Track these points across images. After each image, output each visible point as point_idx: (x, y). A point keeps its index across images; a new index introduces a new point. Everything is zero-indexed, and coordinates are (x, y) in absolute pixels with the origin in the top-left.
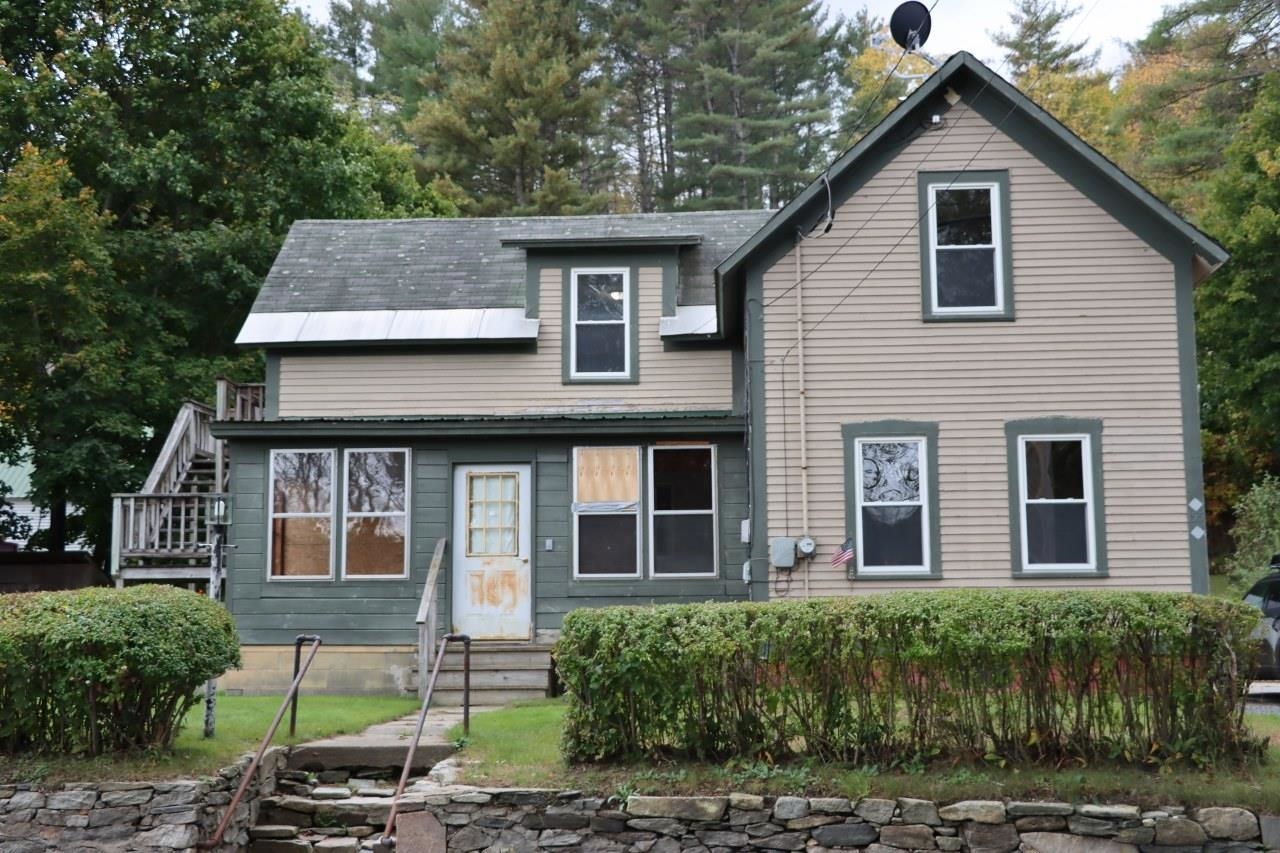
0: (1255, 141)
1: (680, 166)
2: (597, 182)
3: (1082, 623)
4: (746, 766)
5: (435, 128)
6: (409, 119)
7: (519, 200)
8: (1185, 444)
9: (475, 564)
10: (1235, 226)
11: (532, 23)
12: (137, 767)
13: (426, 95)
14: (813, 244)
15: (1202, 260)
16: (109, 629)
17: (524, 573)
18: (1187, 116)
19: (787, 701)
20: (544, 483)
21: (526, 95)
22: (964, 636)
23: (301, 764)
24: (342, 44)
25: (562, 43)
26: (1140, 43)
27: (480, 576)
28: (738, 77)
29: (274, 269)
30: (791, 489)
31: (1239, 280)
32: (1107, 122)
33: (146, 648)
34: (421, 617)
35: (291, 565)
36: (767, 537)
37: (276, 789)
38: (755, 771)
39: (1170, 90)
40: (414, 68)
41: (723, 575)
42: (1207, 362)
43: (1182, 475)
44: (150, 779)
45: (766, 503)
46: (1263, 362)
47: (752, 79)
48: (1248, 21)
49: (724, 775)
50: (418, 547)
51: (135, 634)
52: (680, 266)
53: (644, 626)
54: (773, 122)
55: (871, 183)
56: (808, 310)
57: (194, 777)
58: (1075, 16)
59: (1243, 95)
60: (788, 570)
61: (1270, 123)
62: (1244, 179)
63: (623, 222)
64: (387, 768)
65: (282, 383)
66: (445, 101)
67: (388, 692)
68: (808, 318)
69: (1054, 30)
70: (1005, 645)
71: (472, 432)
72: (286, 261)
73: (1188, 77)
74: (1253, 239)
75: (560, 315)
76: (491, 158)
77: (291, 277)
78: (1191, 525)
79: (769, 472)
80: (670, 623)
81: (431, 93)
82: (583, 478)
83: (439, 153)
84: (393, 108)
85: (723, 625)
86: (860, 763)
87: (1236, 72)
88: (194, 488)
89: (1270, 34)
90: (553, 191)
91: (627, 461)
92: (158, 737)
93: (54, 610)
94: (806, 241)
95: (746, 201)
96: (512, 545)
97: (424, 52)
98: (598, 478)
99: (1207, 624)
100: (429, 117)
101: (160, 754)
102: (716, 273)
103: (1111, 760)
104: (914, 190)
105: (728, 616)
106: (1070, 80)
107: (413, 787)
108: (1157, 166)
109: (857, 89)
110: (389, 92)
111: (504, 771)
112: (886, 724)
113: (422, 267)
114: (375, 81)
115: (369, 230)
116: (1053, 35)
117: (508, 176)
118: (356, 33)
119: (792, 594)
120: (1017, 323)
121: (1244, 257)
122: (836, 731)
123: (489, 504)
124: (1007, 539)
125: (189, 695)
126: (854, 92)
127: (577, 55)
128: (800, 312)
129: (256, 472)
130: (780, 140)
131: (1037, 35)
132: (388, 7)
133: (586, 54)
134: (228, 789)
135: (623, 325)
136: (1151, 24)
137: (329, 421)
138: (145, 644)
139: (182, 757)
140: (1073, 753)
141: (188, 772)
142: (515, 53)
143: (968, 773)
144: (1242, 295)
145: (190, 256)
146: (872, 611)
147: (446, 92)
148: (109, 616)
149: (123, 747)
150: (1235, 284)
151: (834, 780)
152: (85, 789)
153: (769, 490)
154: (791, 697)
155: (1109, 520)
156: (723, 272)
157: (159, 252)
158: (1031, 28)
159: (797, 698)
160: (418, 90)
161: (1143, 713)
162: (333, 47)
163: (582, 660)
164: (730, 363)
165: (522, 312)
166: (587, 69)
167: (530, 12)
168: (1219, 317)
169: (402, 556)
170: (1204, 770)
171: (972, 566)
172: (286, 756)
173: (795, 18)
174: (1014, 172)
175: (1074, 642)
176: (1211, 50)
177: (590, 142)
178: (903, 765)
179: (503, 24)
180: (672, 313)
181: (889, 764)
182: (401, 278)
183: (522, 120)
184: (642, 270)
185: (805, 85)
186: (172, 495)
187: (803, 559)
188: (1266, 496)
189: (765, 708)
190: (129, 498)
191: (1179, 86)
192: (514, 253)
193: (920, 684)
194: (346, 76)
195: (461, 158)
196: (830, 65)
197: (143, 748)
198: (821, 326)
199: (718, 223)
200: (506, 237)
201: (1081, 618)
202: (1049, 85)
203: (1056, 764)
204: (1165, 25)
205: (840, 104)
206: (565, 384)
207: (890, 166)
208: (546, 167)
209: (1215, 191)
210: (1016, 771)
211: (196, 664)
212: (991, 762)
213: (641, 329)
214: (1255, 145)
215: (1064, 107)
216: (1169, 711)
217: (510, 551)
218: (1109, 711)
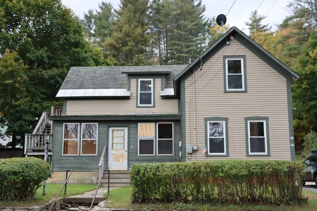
0: (309, 49)
1: (169, 54)
2: (149, 58)
3: (261, 168)
4: (177, 204)
5: (109, 45)
6: (103, 42)
7: (129, 62)
8: (289, 123)
9: (114, 152)
10: (304, 69)
11: (133, 19)
12: (24, 203)
13: (107, 36)
14: (197, 73)
15: (293, 78)
16: (18, 168)
17: (126, 154)
18: (292, 42)
19: (187, 187)
20: (131, 132)
21: (131, 37)
22: (231, 171)
23: (67, 202)
24: (87, 24)
25: (140, 24)
26: (281, 25)
27: (115, 155)
28: (183, 33)
29: (66, 79)
30: (192, 134)
31: (305, 83)
32: (273, 44)
33: (27, 173)
34: (100, 165)
35: (69, 152)
36: (186, 146)
37: (60, 209)
38: (179, 205)
39: (288, 36)
40: (104, 30)
41: (175, 155)
42: (297, 102)
43: (288, 131)
44: (27, 206)
45: (185, 137)
46: (311, 102)
47: (187, 33)
48: (306, 20)
49: (171, 206)
50: (100, 147)
51: (24, 170)
52: (166, 78)
53: (151, 168)
54: (191, 43)
55: (212, 58)
56: (196, 89)
57: (38, 206)
58: (265, 19)
59: (305, 38)
60: (191, 154)
61: (312, 44)
62: (306, 58)
63: (152, 68)
64: (88, 203)
65: (67, 107)
66: (111, 38)
67: (92, 184)
68: (196, 92)
69: (260, 21)
70: (241, 173)
71: (113, 119)
72: (69, 77)
73: (292, 33)
74: (308, 73)
75: (136, 90)
76: (122, 52)
77: (70, 81)
78: (291, 143)
79: (186, 129)
80: (158, 167)
81: (108, 36)
82: (140, 131)
83: (110, 51)
84: (99, 40)
85: (171, 168)
86: (205, 203)
87: (304, 32)
88: (46, 132)
89: (312, 23)
90: (138, 60)
91: (151, 126)
92: (30, 196)
93: (4, 163)
94: (195, 73)
95: (185, 62)
96: (123, 147)
97: (106, 26)
98: (144, 131)
99: (292, 169)
100: (108, 42)
101: (30, 200)
102: (173, 80)
103: (268, 203)
104: (222, 60)
105: (172, 166)
106: (264, 34)
107: (94, 208)
108: (285, 55)
109: (212, 35)
110: (98, 36)
111: (117, 204)
112: (212, 193)
113: (102, 78)
114: (95, 33)
115: (90, 69)
116: (260, 23)
117: (127, 56)
118: (90, 22)
119: (192, 160)
120: (248, 93)
121: (306, 77)
122: (200, 195)
123: (117, 137)
124: (245, 146)
125: (38, 185)
126: (212, 36)
127: (144, 27)
128: (194, 90)
129: (60, 129)
130: (193, 48)
131: (256, 23)
132: (98, 16)
133: (146, 27)
134: (47, 209)
135: (151, 93)
136: (283, 20)
137: (78, 116)
138: (27, 172)
139: (36, 201)
140: (259, 201)
141: (37, 204)
142: (128, 27)
143: (232, 206)
144: (306, 86)
145: (47, 76)
146: (208, 165)
147: (112, 35)
148: (18, 165)
149: (21, 198)
150: (304, 84)
151: (199, 207)
152: (10, 209)
153: (186, 134)
154: (188, 186)
155: (270, 142)
156: (175, 80)
157: (39, 75)
158: (255, 21)
159: (190, 186)
160: (105, 35)
161: (276, 191)
162: (85, 25)
163: (136, 177)
164: (178, 102)
165: (127, 89)
166: (147, 30)
167: (132, 17)
168: (300, 91)
169: (96, 149)
170: (291, 205)
171: (236, 153)
172: (63, 200)
173: (197, 18)
174: (247, 56)
175: (259, 173)
176: (298, 27)
177: (147, 48)
178: (216, 204)
179: (126, 19)
180: (164, 90)
181: (212, 203)
182: (97, 81)
183: (130, 43)
184: (156, 79)
185: (200, 34)
186: (40, 134)
187: (194, 151)
188: (311, 136)
189: (182, 189)
190: (29, 135)
191: (290, 35)
192: (125, 75)
193: (221, 183)
194: (88, 32)
195: (115, 52)
196: (206, 30)
197: (26, 198)
198: (199, 94)
199: (175, 68)
200: (123, 71)
201: (260, 167)
202: (259, 35)
203: (254, 203)
204: (287, 21)
205: (208, 39)
206: (137, 107)
207: (216, 54)
208: (136, 54)
209: (299, 61)
210: (244, 205)
211: (40, 177)
212: (238, 203)
213: (156, 94)
214: (308, 50)
215: (263, 40)
216: (283, 190)
217: (122, 148)
218: (268, 190)
